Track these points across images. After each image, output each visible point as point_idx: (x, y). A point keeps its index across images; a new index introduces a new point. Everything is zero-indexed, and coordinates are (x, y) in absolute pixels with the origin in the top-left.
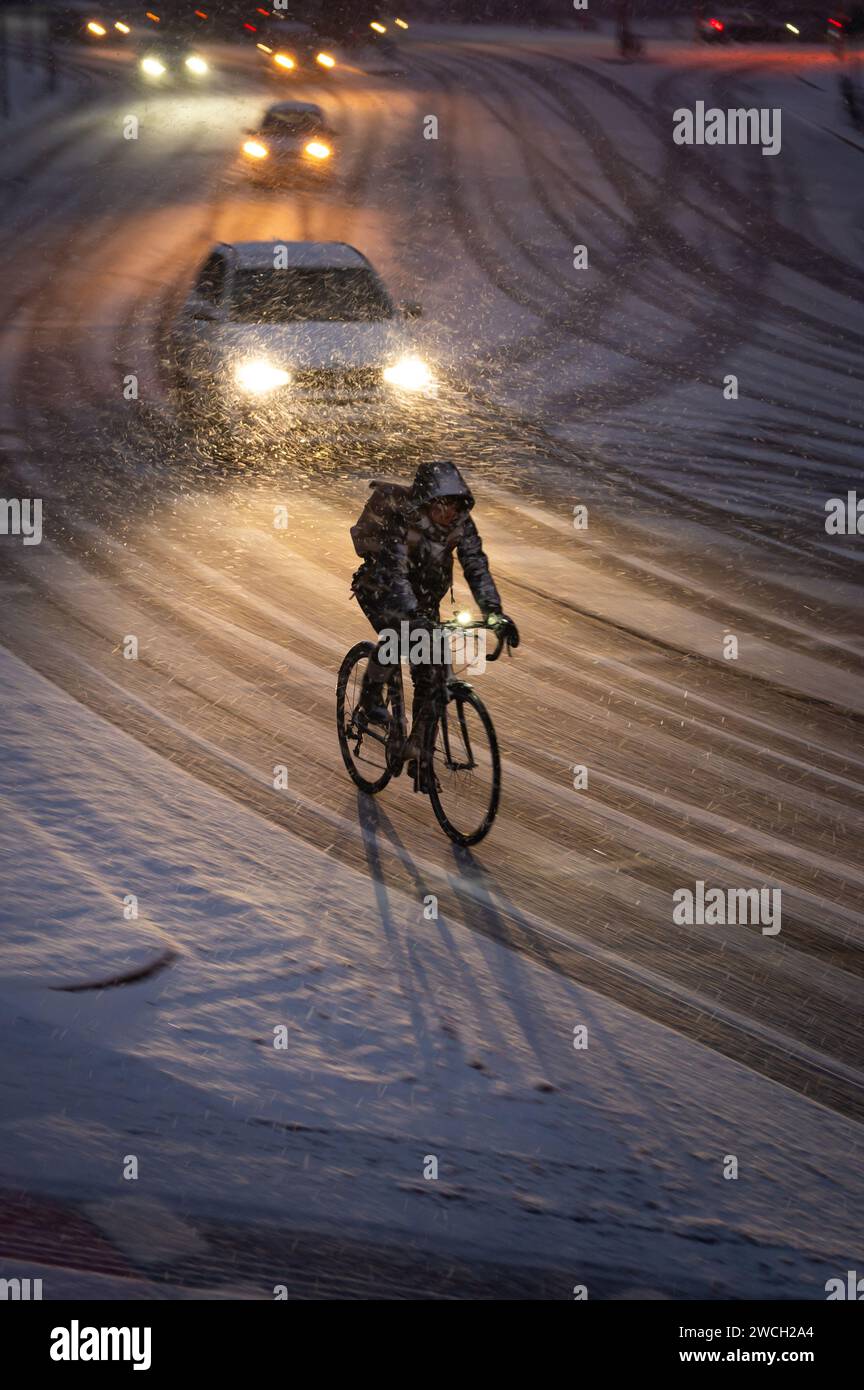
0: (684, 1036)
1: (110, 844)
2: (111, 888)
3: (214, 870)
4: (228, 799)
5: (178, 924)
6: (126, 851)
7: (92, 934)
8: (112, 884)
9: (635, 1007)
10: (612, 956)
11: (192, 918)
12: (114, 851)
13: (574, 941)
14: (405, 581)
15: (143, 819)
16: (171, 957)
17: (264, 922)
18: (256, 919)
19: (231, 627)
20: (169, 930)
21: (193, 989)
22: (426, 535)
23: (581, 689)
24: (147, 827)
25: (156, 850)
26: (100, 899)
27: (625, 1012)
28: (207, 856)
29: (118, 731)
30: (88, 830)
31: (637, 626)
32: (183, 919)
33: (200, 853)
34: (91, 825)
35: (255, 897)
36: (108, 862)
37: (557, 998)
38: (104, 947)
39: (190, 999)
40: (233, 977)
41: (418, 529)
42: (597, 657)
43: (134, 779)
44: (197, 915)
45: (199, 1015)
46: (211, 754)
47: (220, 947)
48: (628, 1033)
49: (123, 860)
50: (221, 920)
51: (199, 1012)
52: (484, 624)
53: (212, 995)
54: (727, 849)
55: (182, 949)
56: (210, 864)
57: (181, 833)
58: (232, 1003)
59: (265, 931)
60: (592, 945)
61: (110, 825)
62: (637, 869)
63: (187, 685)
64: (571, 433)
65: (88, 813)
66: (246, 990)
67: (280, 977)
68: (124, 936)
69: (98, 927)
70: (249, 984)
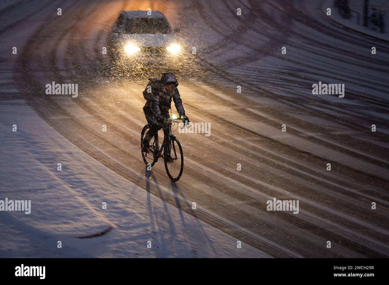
0: (266, 254)
1: (92, 194)
2: (94, 208)
3: (123, 202)
4: (128, 181)
5: (113, 218)
6: (97, 196)
7: (87, 221)
8: (93, 206)
9: (252, 245)
10: (243, 229)
11: (117, 217)
12: (94, 196)
13: (232, 225)
14: (158, 106)
15: (102, 187)
16: (110, 229)
17: (139, 218)
18: (137, 217)
19: (129, 130)
20: (110, 220)
21: (117, 238)
22: (165, 93)
23: (235, 149)
24: (103, 189)
25: (107, 196)
26: (90, 211)
27: (248, 246)
28: (122, 198)
29: (95, 160)
30: (86, 190)
31: (251, 129)
32: (114, 217)
33: (119, 197)
34: (87, 188)
35: (136, 211)
36: (92, 200)
37: (227, 242)
38: (91, 225)
39: (117, 241)
40: (129, 235)
41: (162, 91)
42: (239, 139)
43: (100, 175)
44: (119, 216)
45: (119, 246)
46: (123, 167)
47: (126, 225)
48: (249, 253)
49: (96, 199)
50: (126, 217)
51: (119, 245)
52: (180, 119)
53: (124, 240)
54: (279, 197)
55: (114, 226)
56: (123, 201)
57: (115, 191)
58: (129, 242)
59: (139, 221)
60: (238, 226)
61: (92, 189)
62: (252, 203)
63: (116, 147)
64: (231, 71)
65: (86, 185)
66: (133, 239)
67: (144, 235)
68: (97, 222)
69: (89, 219)
70: (134, 237)
